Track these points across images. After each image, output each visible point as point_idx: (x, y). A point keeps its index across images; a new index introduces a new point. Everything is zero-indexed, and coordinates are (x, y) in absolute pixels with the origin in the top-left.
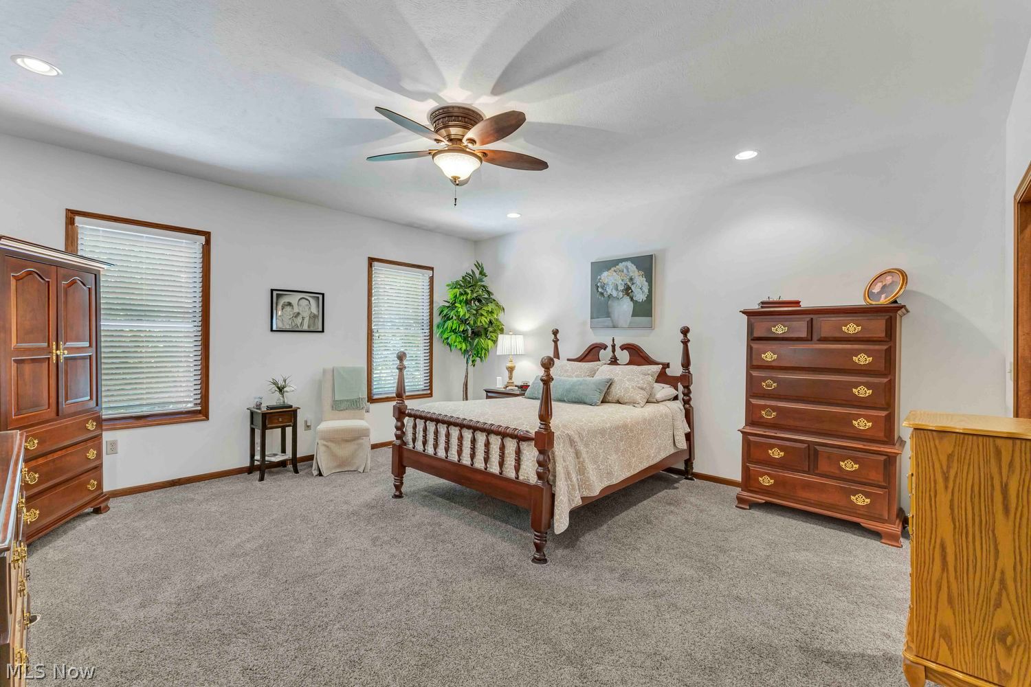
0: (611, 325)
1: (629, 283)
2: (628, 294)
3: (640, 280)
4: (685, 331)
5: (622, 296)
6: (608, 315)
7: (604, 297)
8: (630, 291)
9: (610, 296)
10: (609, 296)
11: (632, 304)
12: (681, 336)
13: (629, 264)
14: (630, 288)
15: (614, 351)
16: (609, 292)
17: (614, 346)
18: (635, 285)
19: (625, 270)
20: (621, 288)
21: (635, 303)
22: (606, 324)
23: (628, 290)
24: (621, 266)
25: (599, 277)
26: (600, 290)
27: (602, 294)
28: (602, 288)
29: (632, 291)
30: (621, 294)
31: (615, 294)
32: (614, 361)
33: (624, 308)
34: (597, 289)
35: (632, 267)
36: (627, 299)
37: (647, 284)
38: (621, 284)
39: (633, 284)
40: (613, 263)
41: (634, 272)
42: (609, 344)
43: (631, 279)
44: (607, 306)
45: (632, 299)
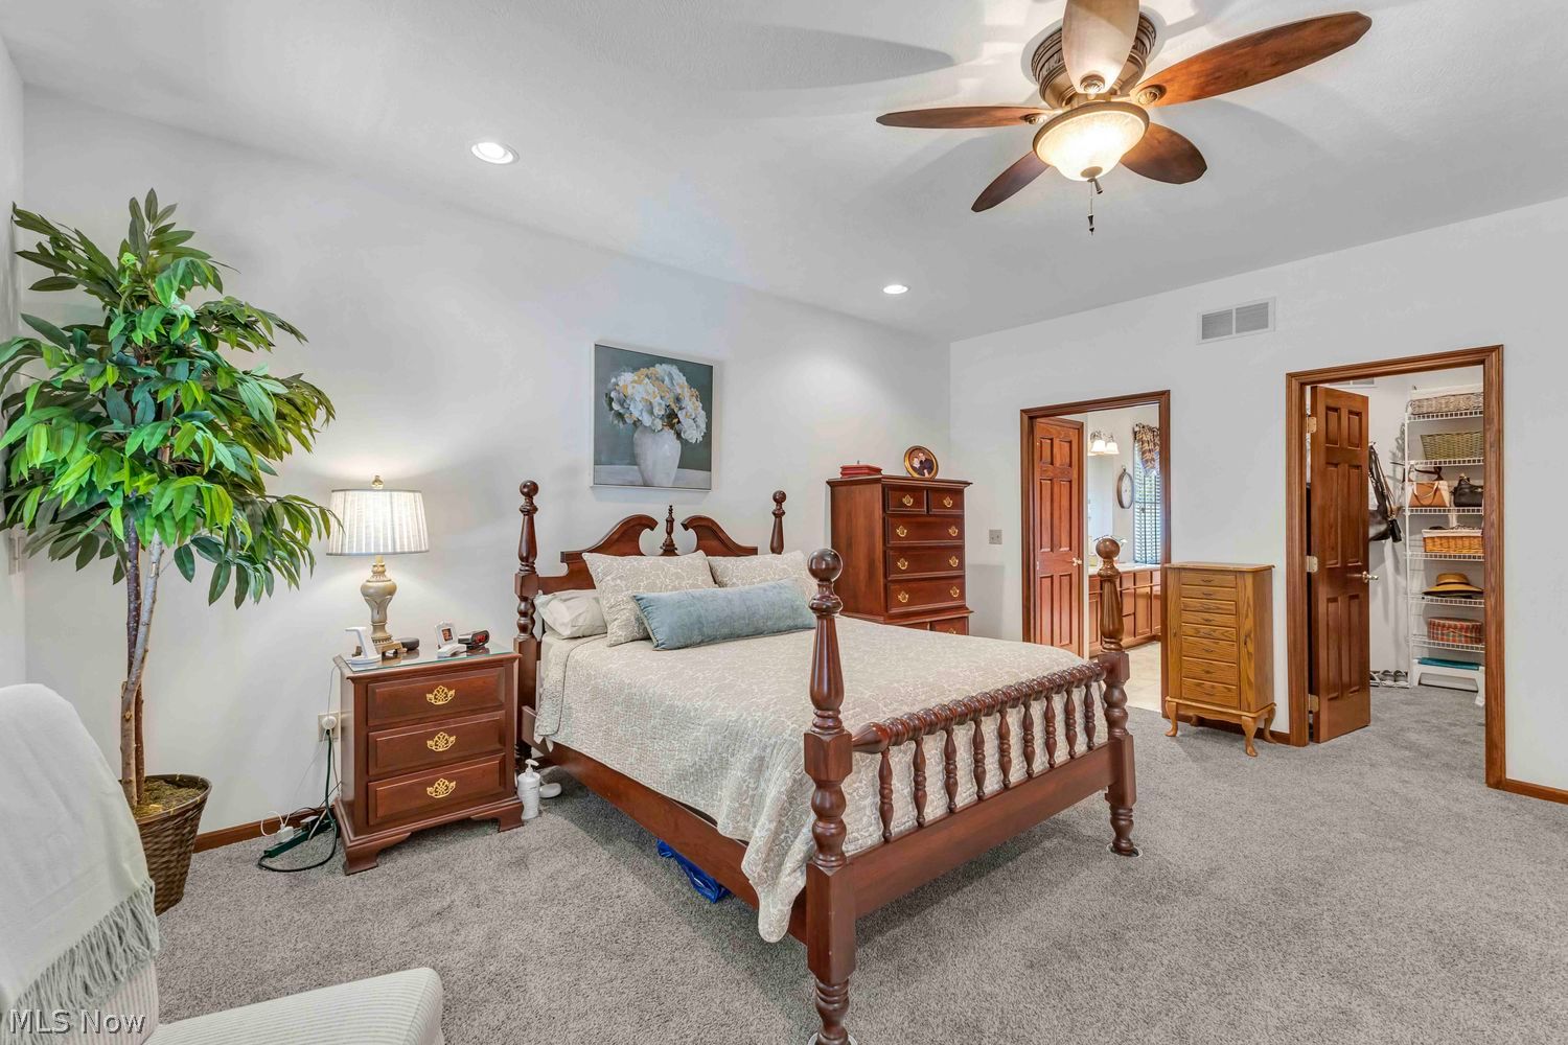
0: (640, 481)
1: (673, 406)
2: (672, 426)
3: (692, 405)
4: (780, 498)
5: (660, 427)
6: (633, 460)
7: (625, 422)
8: (676, 421)
9: (637, 423)
10: (635, 423)
11: (678, 444)
12: (774, 506)
13: (674, 370)
14: (676, 416)
15: (670, 532)
16: (636, 414)
17: (670, 521)
18: (684, 412)
19: (667, 379)
20: (659, 411)
21: (685, 443)
22: (629, 478)
23: (671, 419)
24: (660, 369)
25: (613, 380)
26: (616, 406)
27: (620, 416)
28: (622, 404)
29: (679, 422)
30: (659, 424)
31: (647, 420)
32: (669, 550)
33: (663, 451)
34: (609, 403)
35: (680, 379)
36: (669, 434)
37: (703, 413)
38: (660, 404)
39: (681, 409)
40: (642, 361)
41: (682, 387)
42: (661, 518)
43: (678, 400)
44: (632, 444)
45: (679, 436)
